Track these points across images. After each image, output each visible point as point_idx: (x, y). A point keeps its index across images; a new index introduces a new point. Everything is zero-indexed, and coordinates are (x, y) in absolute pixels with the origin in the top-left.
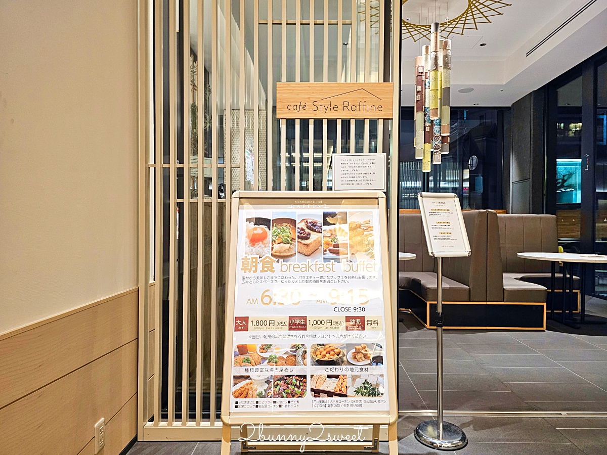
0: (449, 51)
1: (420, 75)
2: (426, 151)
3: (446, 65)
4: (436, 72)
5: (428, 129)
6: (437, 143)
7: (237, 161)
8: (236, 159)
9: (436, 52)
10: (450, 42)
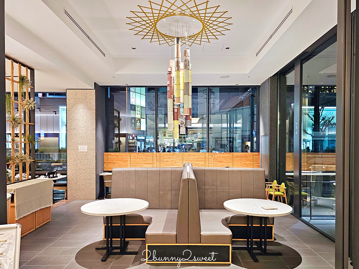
0: (188, 57)
1: (169, 74)
2: (175, 125)
3: (186, 66)
4: (177, 72)
5: (176, 110)
6: (182, 120)
7: (76, 123)
8: (75, 122)
9: (177, 58)
10: (188, 51)
